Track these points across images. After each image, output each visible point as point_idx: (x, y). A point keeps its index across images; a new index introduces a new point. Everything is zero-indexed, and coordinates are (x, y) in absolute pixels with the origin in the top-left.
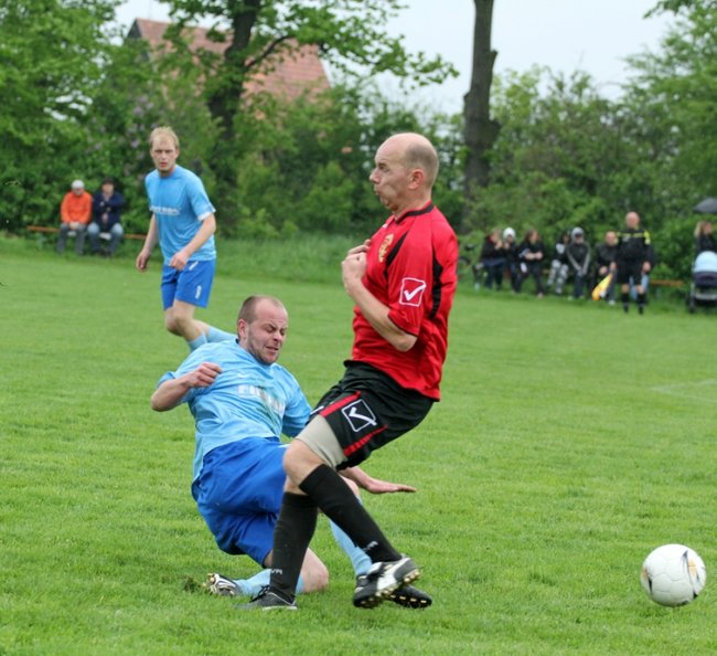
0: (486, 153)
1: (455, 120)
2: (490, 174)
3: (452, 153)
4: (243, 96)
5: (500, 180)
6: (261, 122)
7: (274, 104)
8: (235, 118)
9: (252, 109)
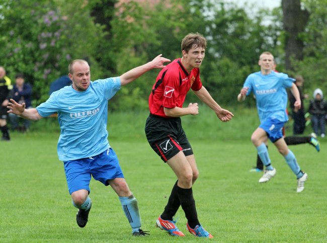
0: (299, 35)
1: (275, 12)
2: (305, 50)
3: (274, 37)
4: (117, 5)
5: (312, 54)
6: (131, 24)
7: (140, 10)
8: (112, 22)
9: (124, 15)
